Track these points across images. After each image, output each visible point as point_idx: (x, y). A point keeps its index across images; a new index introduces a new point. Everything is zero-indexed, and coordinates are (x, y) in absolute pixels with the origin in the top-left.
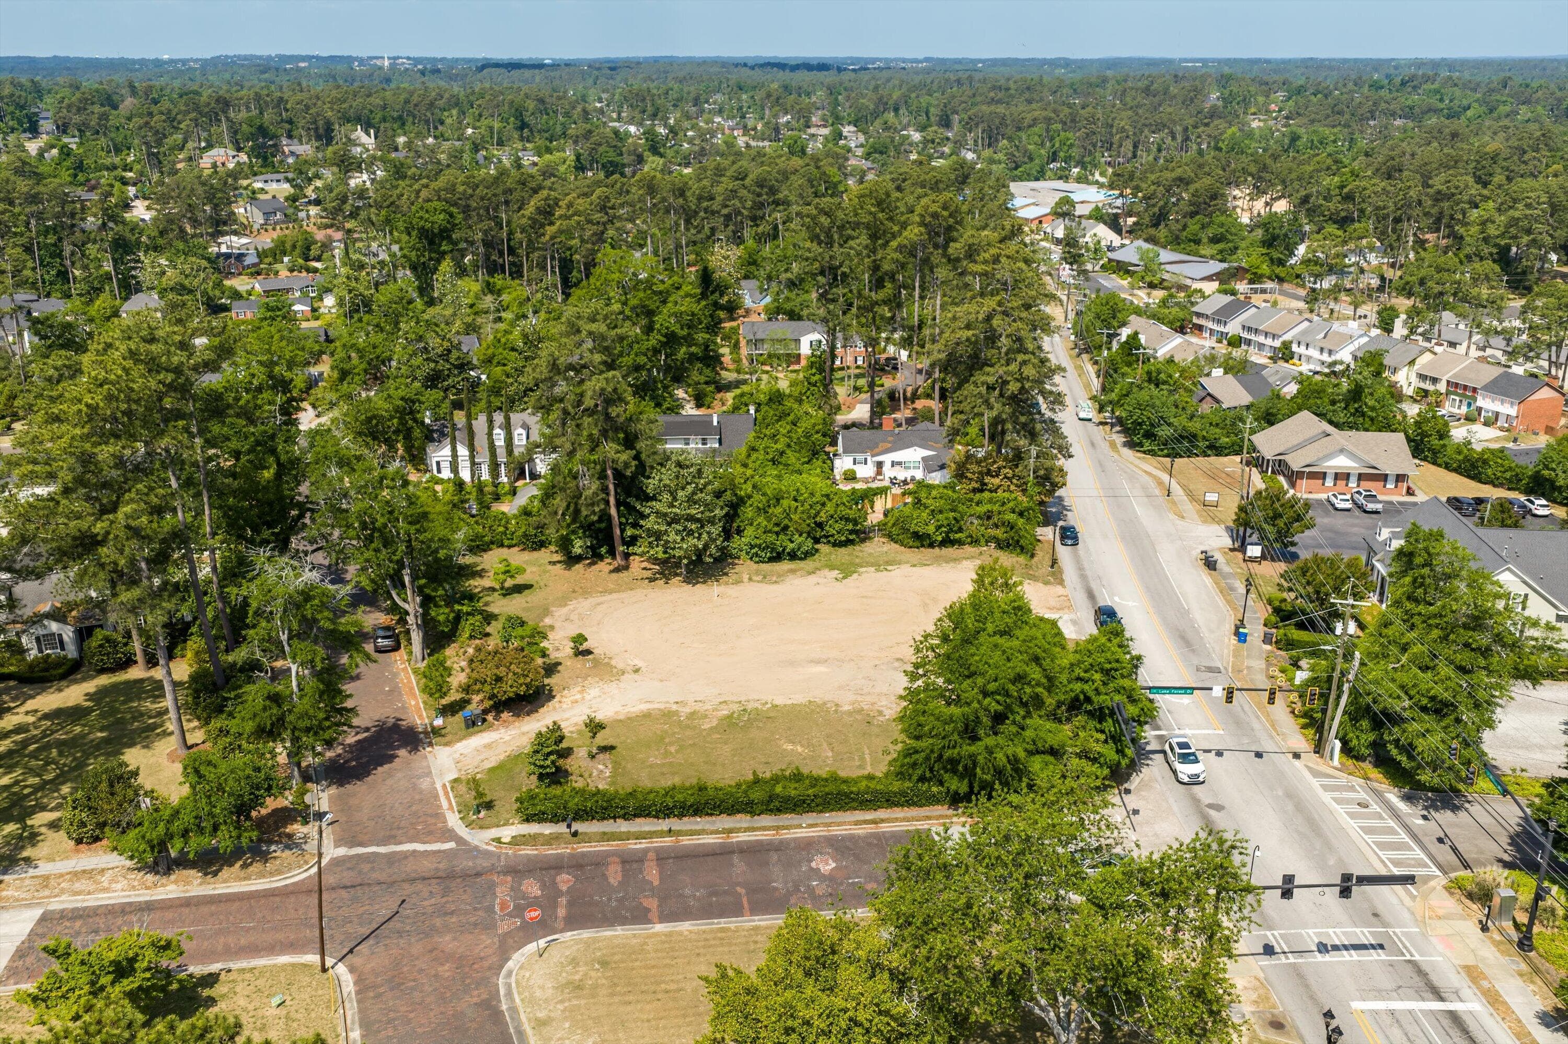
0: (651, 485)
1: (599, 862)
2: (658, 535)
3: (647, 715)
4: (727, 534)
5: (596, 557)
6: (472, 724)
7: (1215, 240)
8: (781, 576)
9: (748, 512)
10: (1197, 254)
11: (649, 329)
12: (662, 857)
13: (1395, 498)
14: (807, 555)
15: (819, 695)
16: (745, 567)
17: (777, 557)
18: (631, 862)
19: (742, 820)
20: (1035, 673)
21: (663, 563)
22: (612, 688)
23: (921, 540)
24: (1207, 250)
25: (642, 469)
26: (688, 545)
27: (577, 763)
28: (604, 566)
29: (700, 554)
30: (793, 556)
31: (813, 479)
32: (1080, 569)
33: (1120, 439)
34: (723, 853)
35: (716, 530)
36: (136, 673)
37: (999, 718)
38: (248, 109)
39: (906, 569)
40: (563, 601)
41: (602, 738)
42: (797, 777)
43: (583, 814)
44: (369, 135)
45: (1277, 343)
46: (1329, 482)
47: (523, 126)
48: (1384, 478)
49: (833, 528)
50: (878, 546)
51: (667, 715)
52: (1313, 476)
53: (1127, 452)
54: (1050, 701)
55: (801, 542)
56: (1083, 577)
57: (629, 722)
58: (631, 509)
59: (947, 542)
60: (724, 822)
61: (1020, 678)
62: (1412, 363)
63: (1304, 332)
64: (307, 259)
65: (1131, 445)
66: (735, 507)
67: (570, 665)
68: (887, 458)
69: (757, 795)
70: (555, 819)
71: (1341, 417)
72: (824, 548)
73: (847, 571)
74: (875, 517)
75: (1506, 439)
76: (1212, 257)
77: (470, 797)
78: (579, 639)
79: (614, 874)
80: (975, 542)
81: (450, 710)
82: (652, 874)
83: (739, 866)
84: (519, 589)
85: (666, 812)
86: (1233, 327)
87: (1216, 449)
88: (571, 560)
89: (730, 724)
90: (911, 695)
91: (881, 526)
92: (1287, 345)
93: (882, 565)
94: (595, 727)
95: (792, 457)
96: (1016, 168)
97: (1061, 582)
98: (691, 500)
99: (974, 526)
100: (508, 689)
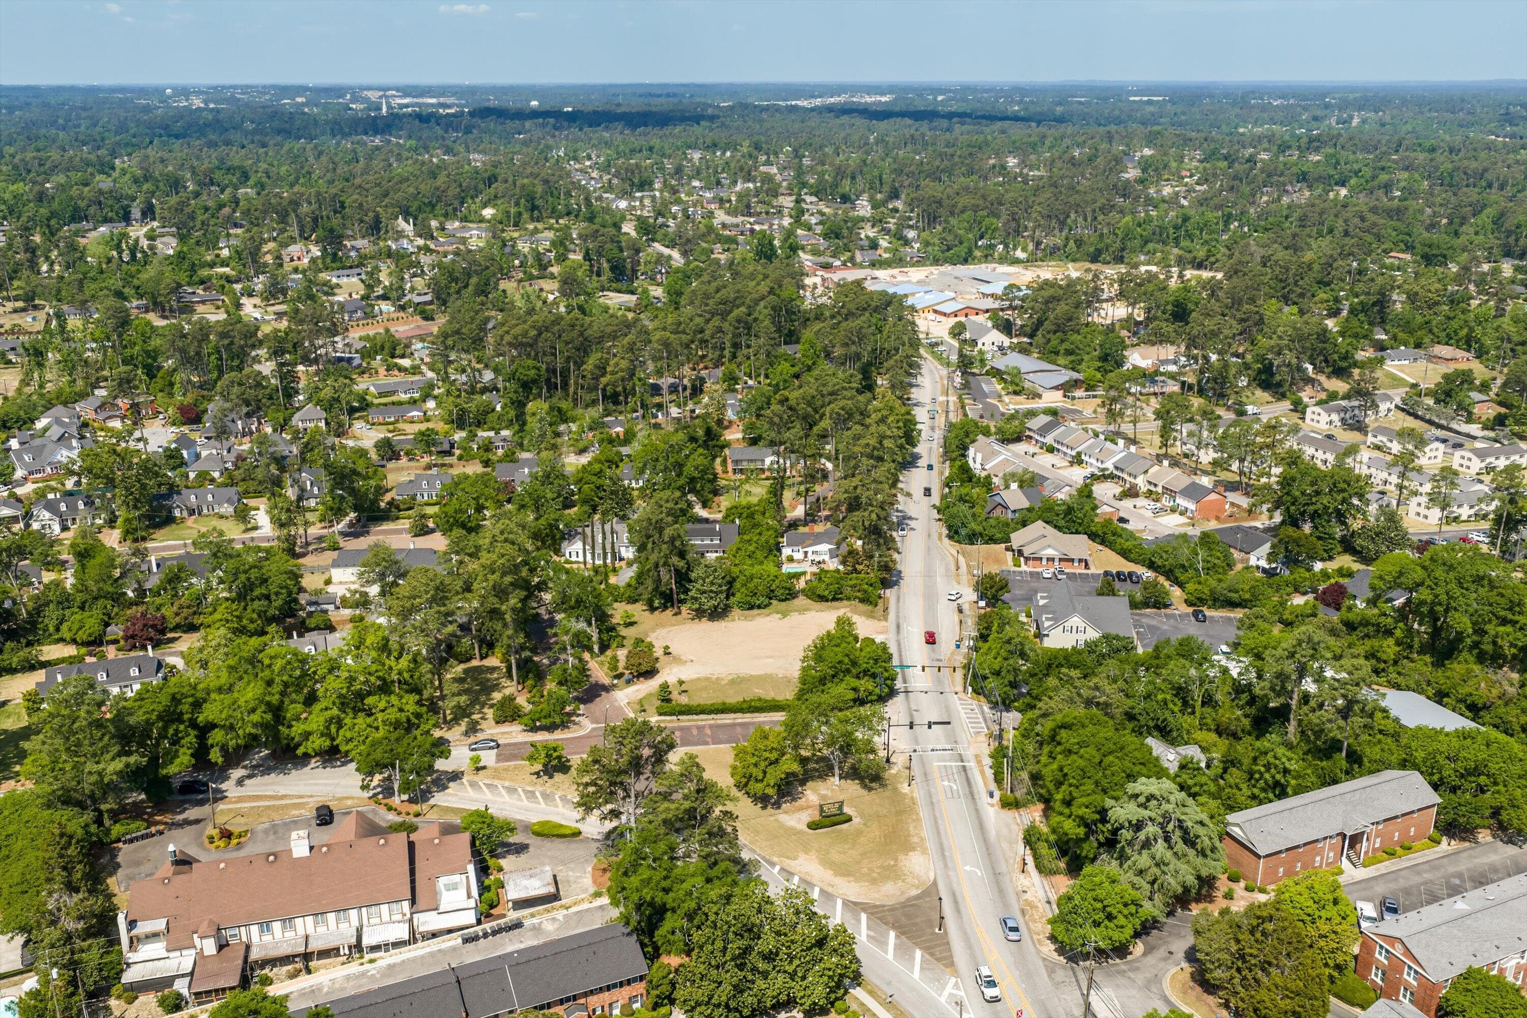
0: (693, 575)
1: (688, 728)
2: (696, 599)
3: (699, 679)
4: (727, 598)
5: (665, 608)
6: (628, 682)
7: (1069, 353)
8: (753, 617)
9: (737, 585)
10: (1054, 363)
11: (679, 475)
12: (711, 727)
13: (1078, 571)
14: (766, 606)
15: (769, 671)
16: (736, 612)
17: (752, 607)
18: (699, 728)
19: (739, 715)
20: (846, 660)
21: (697, 610)
22: (683, 668)
23: (822, 598)
24: (1062, 360)
25: (689, 569)
26: (708, 604)
27: (675, 696)
28: (669, 612)
29: (716, 607)
30: (759, 607)
31: (769, 567)
32: (898, 612)
33: (945, 531)
34: (734, 725)
35: (723, 596)
36: (475, 663)
37: (833, 676)
38: (310, 203)
39: (813, 613)
40: (653, 630)
41: (684, 687)
42: (760, 699)
43: (682, 713)
44: (408, 222)
45: (1074, 453)
46: (1044, 562)
47: (534, 208)
48: (1072, 560)
49: (779, 592)
50: (801, 601)
51: (707, 679)
52: (1035, 559)
53: (946, 541)
54: (854, 671)
55: (763, 600)
56: (898, 617)
57: (692, 681)
58: (682, 585)
59: (835, 599)
60: (732, 715)
61: (840, 662)
62: (1146, 472)
63: (1089, 447)
64: (393, 357)
65: (950, 537)
66: (731, 583)
67: (663, 659)
68: (810, 550)
69: (745, 706)
70: (671, 714)
71: (1062, 523)
72: (774, 602)
73: (785, 615)
74: (801, 584)
75: (1188, 524)
76: (1065, 367)
77: (638, 707)
78: (667, 647)
79: (695, 732)
80: (848, 599)
81: (619, 676)
82: (708, 732)
83: (739, 729)
84: (632, 624)
85: (710, 712)
86: (1049, 440)
87: (992, 540)
88: (652, 609)
89: (733, 682)
90: (804, 669)
91: (803, 591)
92: (1079, 454)
93: (802, 610)
94: (681, 683)
95: (759, 554)
96: (949, 249)
97: (886, 620)
98: (712, 583)
99: (848, 591)
100: (644, 668)
